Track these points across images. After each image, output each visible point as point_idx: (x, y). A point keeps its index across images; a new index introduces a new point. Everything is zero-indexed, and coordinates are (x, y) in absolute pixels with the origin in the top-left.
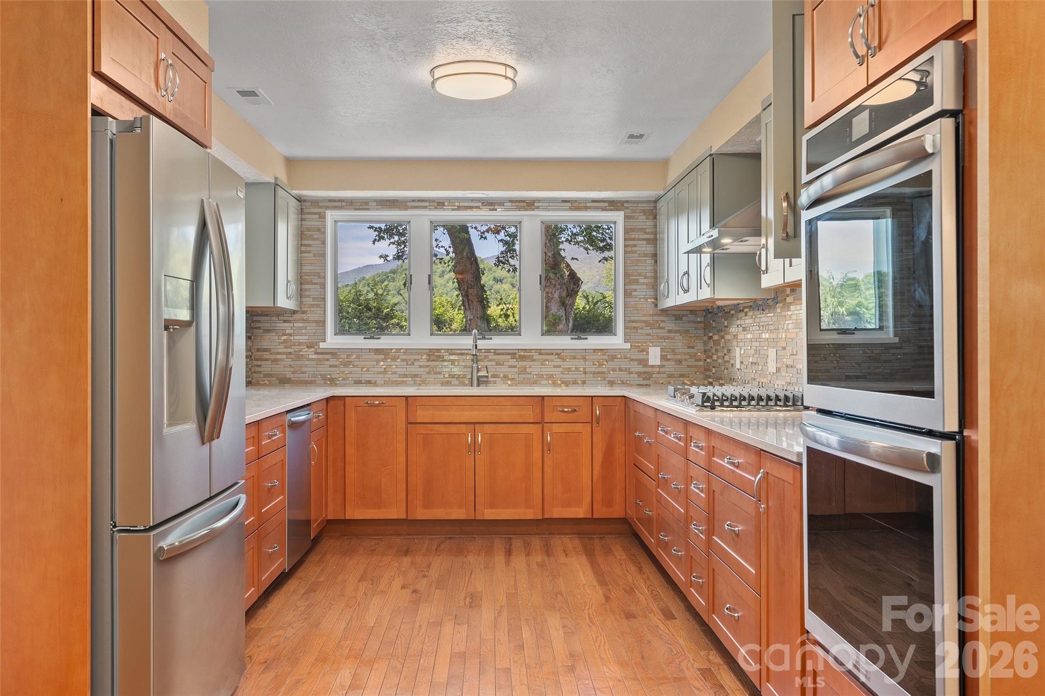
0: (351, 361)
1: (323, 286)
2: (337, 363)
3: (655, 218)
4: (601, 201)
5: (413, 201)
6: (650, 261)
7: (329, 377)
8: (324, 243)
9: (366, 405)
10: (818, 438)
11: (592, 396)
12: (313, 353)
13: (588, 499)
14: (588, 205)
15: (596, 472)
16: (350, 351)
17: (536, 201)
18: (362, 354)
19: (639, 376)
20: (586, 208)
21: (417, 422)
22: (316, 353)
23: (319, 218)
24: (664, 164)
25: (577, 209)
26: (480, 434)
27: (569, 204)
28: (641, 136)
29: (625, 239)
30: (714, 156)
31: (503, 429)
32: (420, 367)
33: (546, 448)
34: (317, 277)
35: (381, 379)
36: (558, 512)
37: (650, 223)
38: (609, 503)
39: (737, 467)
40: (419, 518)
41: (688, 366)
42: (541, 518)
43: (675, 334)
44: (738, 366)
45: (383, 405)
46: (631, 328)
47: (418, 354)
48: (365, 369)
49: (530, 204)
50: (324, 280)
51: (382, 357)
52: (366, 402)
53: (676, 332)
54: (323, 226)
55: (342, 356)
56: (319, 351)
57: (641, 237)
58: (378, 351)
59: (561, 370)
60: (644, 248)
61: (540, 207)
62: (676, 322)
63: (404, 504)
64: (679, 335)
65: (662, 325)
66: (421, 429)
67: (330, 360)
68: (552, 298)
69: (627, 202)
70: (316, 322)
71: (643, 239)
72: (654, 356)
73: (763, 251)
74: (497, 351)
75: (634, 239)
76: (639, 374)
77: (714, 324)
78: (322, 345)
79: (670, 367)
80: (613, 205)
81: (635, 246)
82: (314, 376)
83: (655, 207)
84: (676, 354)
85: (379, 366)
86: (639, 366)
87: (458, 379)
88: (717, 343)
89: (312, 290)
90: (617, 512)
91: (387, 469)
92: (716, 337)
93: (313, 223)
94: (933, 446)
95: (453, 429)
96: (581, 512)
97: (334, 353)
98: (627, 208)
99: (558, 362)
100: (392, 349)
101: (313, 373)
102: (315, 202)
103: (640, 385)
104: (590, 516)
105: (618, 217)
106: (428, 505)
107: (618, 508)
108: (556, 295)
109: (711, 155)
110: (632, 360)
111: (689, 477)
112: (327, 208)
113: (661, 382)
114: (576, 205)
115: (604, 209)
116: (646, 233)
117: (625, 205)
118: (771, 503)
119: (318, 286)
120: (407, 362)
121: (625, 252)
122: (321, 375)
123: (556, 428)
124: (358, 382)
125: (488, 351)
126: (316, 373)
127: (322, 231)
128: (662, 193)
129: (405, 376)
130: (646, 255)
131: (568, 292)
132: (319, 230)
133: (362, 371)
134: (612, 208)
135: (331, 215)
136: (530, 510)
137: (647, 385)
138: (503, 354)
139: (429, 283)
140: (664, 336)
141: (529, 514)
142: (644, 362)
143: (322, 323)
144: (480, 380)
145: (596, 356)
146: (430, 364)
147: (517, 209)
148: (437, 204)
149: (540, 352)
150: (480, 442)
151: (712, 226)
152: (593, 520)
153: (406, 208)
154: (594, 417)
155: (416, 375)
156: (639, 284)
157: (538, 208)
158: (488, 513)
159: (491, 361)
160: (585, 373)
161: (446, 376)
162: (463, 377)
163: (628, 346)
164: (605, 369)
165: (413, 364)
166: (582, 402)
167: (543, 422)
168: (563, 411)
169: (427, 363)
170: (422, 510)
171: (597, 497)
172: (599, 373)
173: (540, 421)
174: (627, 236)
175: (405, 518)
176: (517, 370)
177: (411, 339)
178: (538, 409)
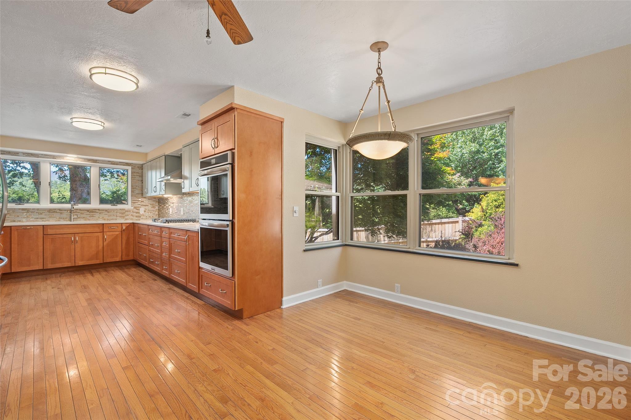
3: (142, 169)
4: (123, 162)
5: (42, 155)
6: (140, 182)
9: (23, 229)
10: (203, 224)
11: (122, 223)
13: (120, 255)
14: (118, 163)
15: (123, 246)
17: (97, 160)
18: (15, 210)
19: (136, 217)
20: (117, 164)
21: (48, 234)
24: (146, 154)
26: (77, 237)
27: (111, 162)
28: (141, 146)
31: (86, 235)
32: (45, 215)
33: (104, 240)
35: (25, 220)
36: (108, 260)
37: (140, 171)
38: (128, 255)
39: (179, 236)
40: (49, 268)
41: (153, 214)
42: (102, 262)
44: (171, 213)
46: (133, 202)
47: (44, 210)
48: (16, 216)
49: (95, 161)
51: (26, 211)
52: (22, 227)
53: (150, 203)
57: (137, 175)
58: (23, 209)
59: (107, 215)
60: (138, 178)
62: (149, 200)
63: (42, 264)
64: (150, 205)
65: (145, 201)
66: (50, 236)
69: (132, 164)
71: (138, 176)
72: (142, 211)
73: (183, 183)
74: (81, 209)
75: (135, 175)
77: (162, 202)
79: (148, 214)
80: (127, 164)
81: (135, 177)
83: (142, 166)
84: (149, 210)
85: (24, 215)
86: (136, 214)
87: (63, 219)
88: (163, 207)
90: (131, 257)
91: (34, 252)
92: (163, 205)
94: (228, 223)
95: (65, 236)
96: (118, 259)
98: (132, 166)
99: (106, 213)
100: (31, 208)
103: (133, 218)
104: (121, 260)
105: (129, 168)
106: (53, 263)
108: (86, 191)
109: (165, 155)
110: (134, 212)
111: (162, 242)
113: (144, 219)
114: (113, 163)
115: (124, 165)
116: (139, 174)
118: (190, 242)
120: (39, 213)
121: (132, 179)
123: (108, 233)
125: (77, 209)
128: (145, 162)
130: (138, 180)
136: (98, 260)
138: (84, 210)
140: (145, 205)
141: (98, 262)
144: (74, 219)
145: (121, 211)
146: (50, 214)
147: (90, 162)
148: (54, 157)
149: (99, 210)
150: (77, 239)
151: (165, 175)
152: (122, 261)
153: (38, 157)
154: (123, 229)
155: (43, 218)
156: (136, 189)
157: (98, 163)
158: (81, 263)
159: (79, 212)
160: (117, 216)
161: (58, 218)
162: (66, 218)
163: (133, 208)
164: (124, 215)
165: (42, 214)
166: (118, 225)
167: (103, 232)
168: (111, 228)
169: (49, 214)
170: (50, 265)
171: (124, 254)
172: (122, 216)
173: (102, 231)
174: (132, 174)
175: (42, 268)
176: (89, 216)
177: (40, 205)
178: (101, 228)
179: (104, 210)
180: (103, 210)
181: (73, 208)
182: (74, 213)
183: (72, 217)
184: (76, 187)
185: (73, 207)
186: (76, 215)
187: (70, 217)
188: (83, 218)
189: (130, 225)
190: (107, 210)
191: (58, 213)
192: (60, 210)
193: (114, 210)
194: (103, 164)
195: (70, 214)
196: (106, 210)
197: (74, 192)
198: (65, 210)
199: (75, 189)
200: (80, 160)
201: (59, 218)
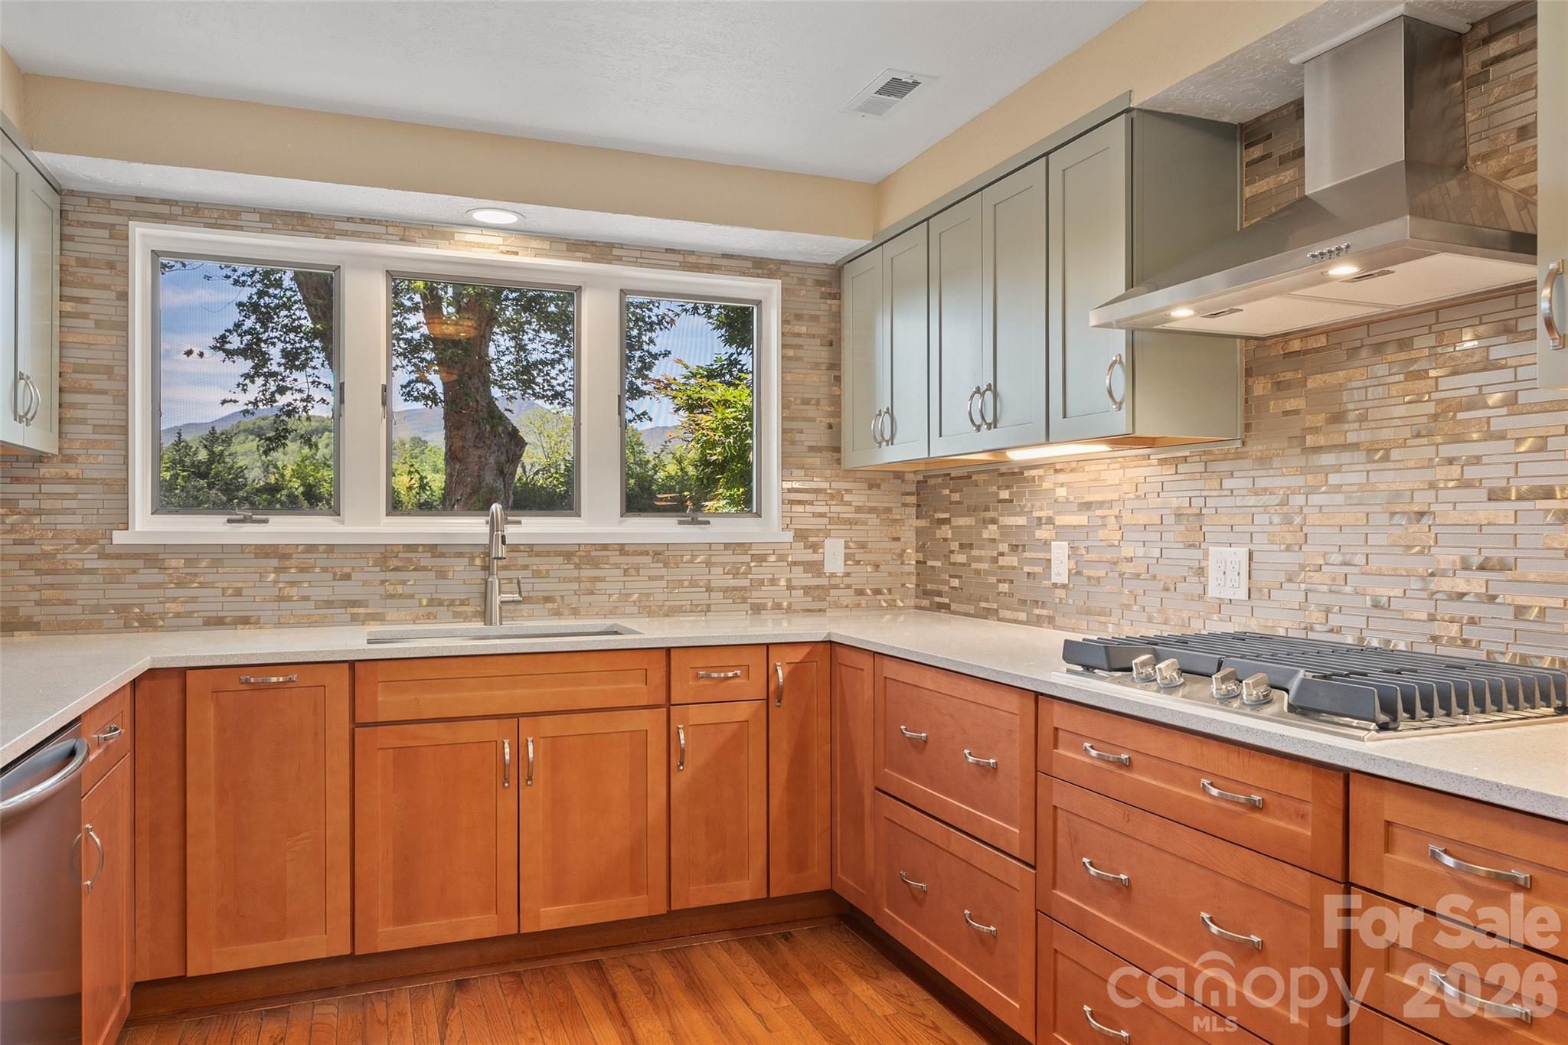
0: (196, 575)
1: (123, 399)
2: (160, 578)
3: (837, 296)
4: (739, 256)
5: (349, 219)
6: (827, 378)
7: (137, 610)
8: (124, 296)
9: (244, 687)
11: (768, 645)
12: (96, 556)
13: (758, 862)
14: (716, 262)
16: (192, 553)
17: (616, 246)
18: (225, 556)
19: (806, 594)
20: (711, 269)
21: (379, 720)
22: (103, 556)
23: (111, 237)
25: (695, 268)
26: (530, 739)
27: (680, 258)
28: (911, 88)
29: (783, 334)
30: (1134, 114)
31: (580, 724)
32: (365, 583)
33: (675, 761)
34: (106, 377)
35: (271, 613)
36: (696, 894)
37: (827, 306)
38: (799, 863)
40: (382, 948)
41: (890, 574)
42: (664, 911)
43: (869, 516)
45: (291, 685)
46: (789, 503)
47: (360, 556)
48: (230, 592)
49: (604, 252)
50: (125, 383)
51: (275, 562)
52: (243, 678)
53: (872, 510)
54: (120, 258)
55: (174, 563)
56: (108, 550)
57: (812, 331)
58: (264, 551)
59: (664, 584)
60: (814, 351)
61: (624, 259)
62: (870, 492)
63: (346, 920)
64: (875, 516)
65: (847, 498)
66: (387, 737)
67: (141, 571)
68: (486, 464)
70: (104, 482)
71: (814, 336)
72: (834, 555)
74: (535, 549)
75: (799, 335)
76: (807, 590)
78: (119, 537)
79: (863, 575)
80: (760, 266)
82: (98, 609)
83: (838, 279)
84: (870, 552)
85: (265, 584)
86: (806, 575)
87: (450, 608)
89: (96, 409)
90: (816, 879)
91: (302, 839)
93: (95, 248)
95: (467, 732)
96: (745, 888)
97: (151, 556)
98: (787, 274)
99: (658, 569)
100: (298, 545)
101: (96, 602)
102: (101, 200)
103: (809, 611)
104: (765, 895)
105: (775, 286)
106: (404, 915)
107: (816, 870)
108: (492, 460)
109: (1128, 111)
110: (795, 564)
112: (135, 215)
113: (845, 604)
114: (692, 259)
115: (744, 273)
116: (821, 324)
117: (784, 268)
119: (108, 399)
120: (334, 574)
121: (784, 358)
122: (115, 607)
123: (697, 715)
124: (216, 622)
126: (102, 602)
127: (119, 267)
129: (329, 604)
130: (818, 366)
131: (508, 457)
132: (111, 265)
133: (223, 595)
134: (760, 271)
135: (144, 236)
136: (642, 897)
137: (820, 610)
138: (548, 555)
139: (384, 403)
140: (850, 518)
141: (639, 906)
142: (815, 568)
143: (122, 486)
144: (505, 607)
145: (729, 557)
146: (390, 575)
147: (577, 259)
148: (405, 229)
149: (622, 549)
150: (531, 755)
151: (1131, 283)
152: (768, 901)
153: (332, 234)
154: (772, 687)
155: (354, 603)
156: (806, 419)
157: (619, 259)
158: (549, 916)
159: (525, 567)
160: (709, 590)
161: (425, 602)
162: (463, 603)
163: (789, 536)
164: (746, 583)
165: (347, 577)
166: (746, 657)
167: (669, 704)
168: (708, 677)
169: (382, 576)
170: (391, 929)
171: (779, 850)
172: (735, 589)
173: (661, 698)
174: (788, 327)
175: (344, 949)
176: (575, 586)
177: (342, 523)
178: (657, 677)
179: (647, 554)
180: (642, 550)
181: (504, 542)
182: (505, 568)
183: (497, 598)
184: (464, 447)
185: (503, 537)
186: (510, 581)
187: (485, 596)
188: (548, 599)
189: (809, 654)
190: (659, 553)
191: (425, 569)
192: (432, 549)
193: (693, 549)
194: (642, 265)
195: (481, 574)
196: (657, 554)
197: (457, 466)
198: (460, 555)
199: (460, 456)
200: (534, 244)
201: (431, 602)
